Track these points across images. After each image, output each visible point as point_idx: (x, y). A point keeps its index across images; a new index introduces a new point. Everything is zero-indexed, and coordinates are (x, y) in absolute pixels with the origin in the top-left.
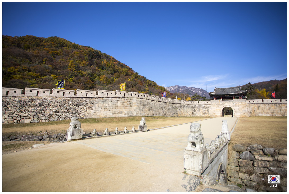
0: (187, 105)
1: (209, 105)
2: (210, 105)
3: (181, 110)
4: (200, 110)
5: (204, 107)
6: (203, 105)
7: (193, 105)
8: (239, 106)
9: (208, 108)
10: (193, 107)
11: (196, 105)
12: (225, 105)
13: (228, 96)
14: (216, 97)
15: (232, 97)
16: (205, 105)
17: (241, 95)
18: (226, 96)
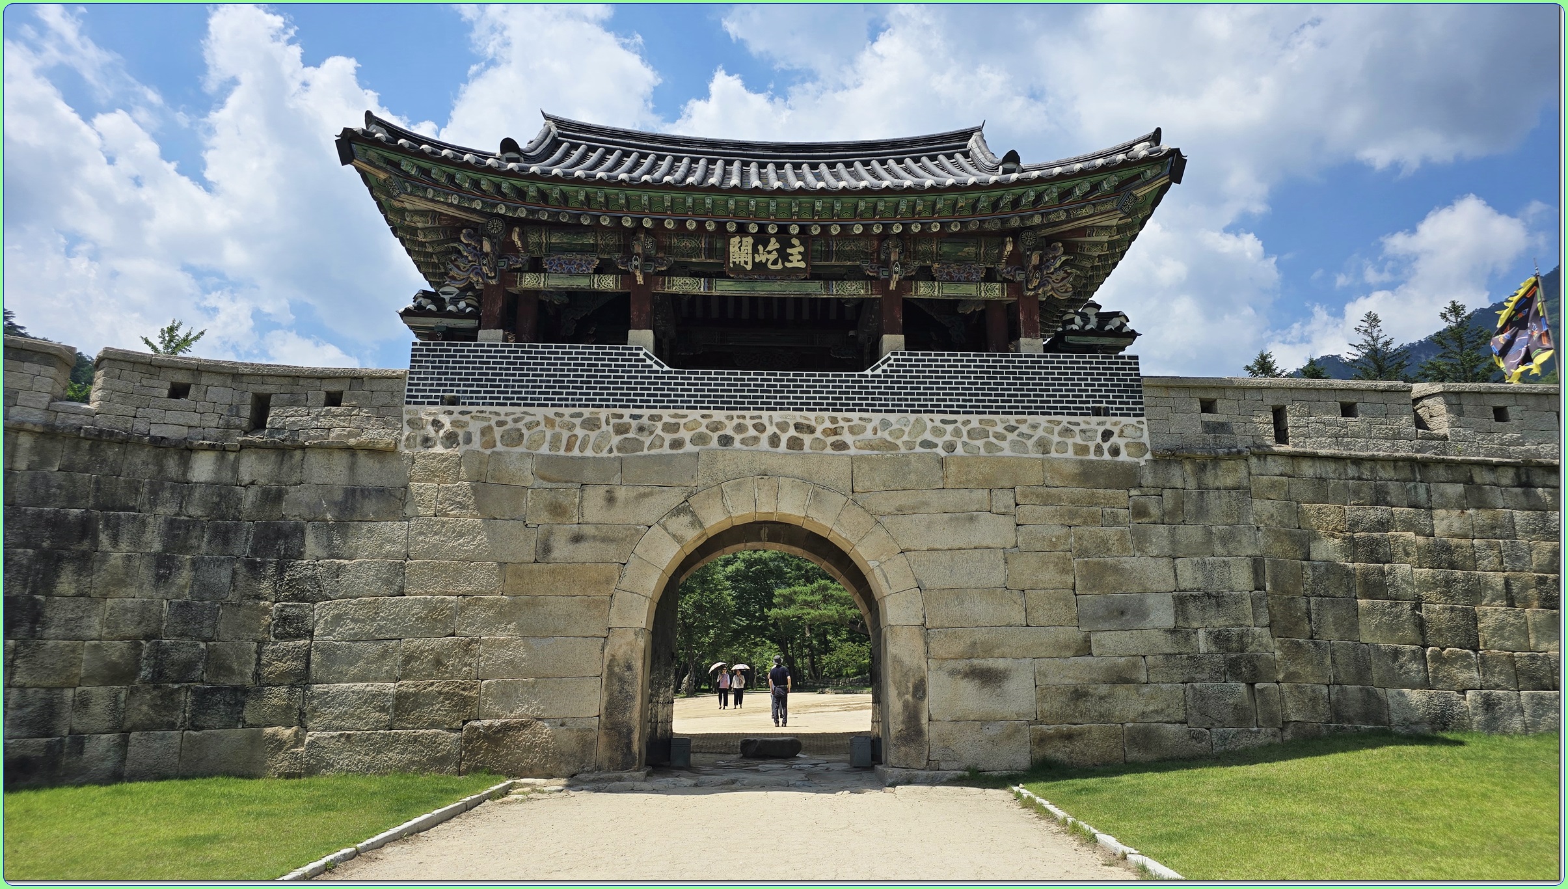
5: (226, 499)
9: (314, 550)
13: (784, 256)
14: (529, 281)
15: (853, 290)
16: (252, 468)
17: (1035, 259)
18: (740, 252)
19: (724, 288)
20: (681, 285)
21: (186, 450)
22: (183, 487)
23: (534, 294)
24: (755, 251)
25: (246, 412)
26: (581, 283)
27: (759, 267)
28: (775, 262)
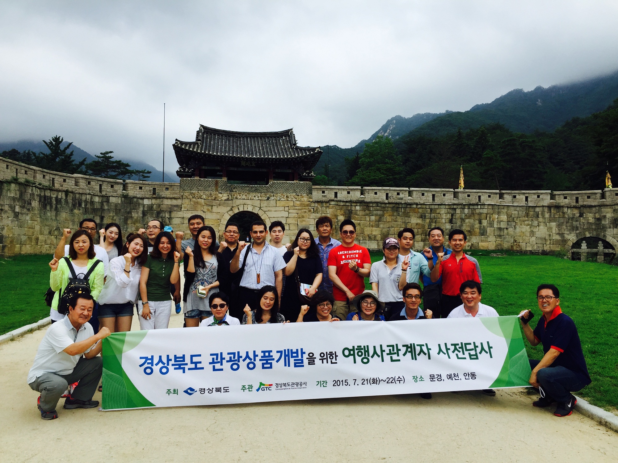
0: (61, 195)
1: (174, 202)
2: (179, 202)
3: (28, 218)
4: (129, 222)
5: (151, 207)
6: (146, 202)
7: (97, 199)
8: (287, 209)
9: (167, 215)
10: (97, 206)
11: (112, 200)
12: (238, 202)
13: (251, 164)
14: (203, 167)
15: (264, 170)
16: (154, 201)
17: (297, 167)
18: (243, 163)
19: (240, 169)
20: (232, 169)
21: (143, 199)
22: (144, 206)
23: (205, 170)
24: (246, 163)
25: (152, 192)
26: (214, 168)
27: (247, 166)
28: (250, 165)
